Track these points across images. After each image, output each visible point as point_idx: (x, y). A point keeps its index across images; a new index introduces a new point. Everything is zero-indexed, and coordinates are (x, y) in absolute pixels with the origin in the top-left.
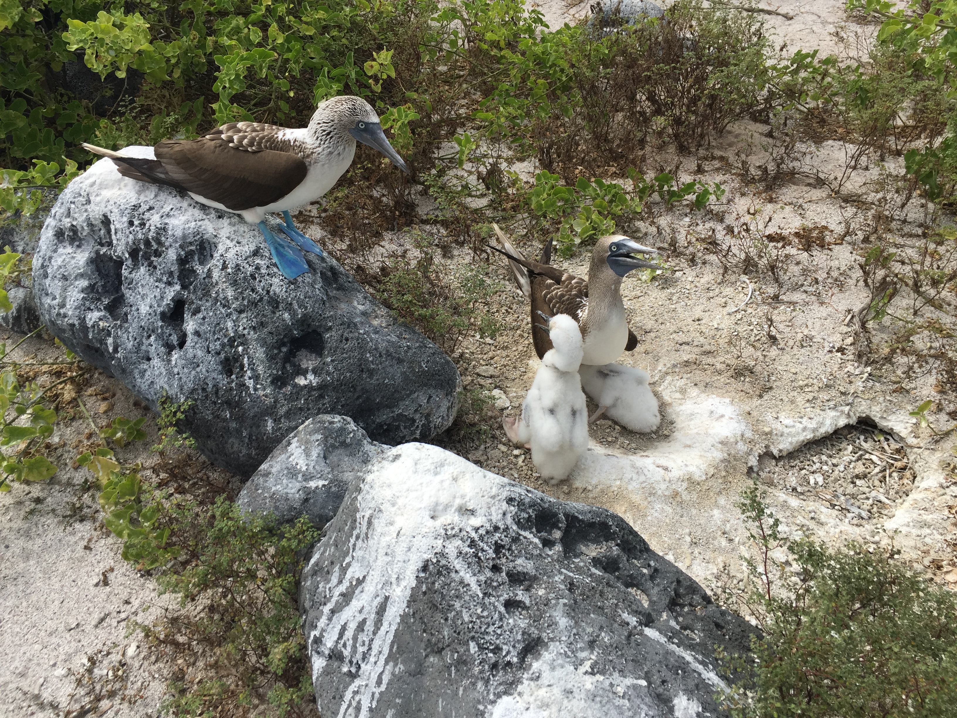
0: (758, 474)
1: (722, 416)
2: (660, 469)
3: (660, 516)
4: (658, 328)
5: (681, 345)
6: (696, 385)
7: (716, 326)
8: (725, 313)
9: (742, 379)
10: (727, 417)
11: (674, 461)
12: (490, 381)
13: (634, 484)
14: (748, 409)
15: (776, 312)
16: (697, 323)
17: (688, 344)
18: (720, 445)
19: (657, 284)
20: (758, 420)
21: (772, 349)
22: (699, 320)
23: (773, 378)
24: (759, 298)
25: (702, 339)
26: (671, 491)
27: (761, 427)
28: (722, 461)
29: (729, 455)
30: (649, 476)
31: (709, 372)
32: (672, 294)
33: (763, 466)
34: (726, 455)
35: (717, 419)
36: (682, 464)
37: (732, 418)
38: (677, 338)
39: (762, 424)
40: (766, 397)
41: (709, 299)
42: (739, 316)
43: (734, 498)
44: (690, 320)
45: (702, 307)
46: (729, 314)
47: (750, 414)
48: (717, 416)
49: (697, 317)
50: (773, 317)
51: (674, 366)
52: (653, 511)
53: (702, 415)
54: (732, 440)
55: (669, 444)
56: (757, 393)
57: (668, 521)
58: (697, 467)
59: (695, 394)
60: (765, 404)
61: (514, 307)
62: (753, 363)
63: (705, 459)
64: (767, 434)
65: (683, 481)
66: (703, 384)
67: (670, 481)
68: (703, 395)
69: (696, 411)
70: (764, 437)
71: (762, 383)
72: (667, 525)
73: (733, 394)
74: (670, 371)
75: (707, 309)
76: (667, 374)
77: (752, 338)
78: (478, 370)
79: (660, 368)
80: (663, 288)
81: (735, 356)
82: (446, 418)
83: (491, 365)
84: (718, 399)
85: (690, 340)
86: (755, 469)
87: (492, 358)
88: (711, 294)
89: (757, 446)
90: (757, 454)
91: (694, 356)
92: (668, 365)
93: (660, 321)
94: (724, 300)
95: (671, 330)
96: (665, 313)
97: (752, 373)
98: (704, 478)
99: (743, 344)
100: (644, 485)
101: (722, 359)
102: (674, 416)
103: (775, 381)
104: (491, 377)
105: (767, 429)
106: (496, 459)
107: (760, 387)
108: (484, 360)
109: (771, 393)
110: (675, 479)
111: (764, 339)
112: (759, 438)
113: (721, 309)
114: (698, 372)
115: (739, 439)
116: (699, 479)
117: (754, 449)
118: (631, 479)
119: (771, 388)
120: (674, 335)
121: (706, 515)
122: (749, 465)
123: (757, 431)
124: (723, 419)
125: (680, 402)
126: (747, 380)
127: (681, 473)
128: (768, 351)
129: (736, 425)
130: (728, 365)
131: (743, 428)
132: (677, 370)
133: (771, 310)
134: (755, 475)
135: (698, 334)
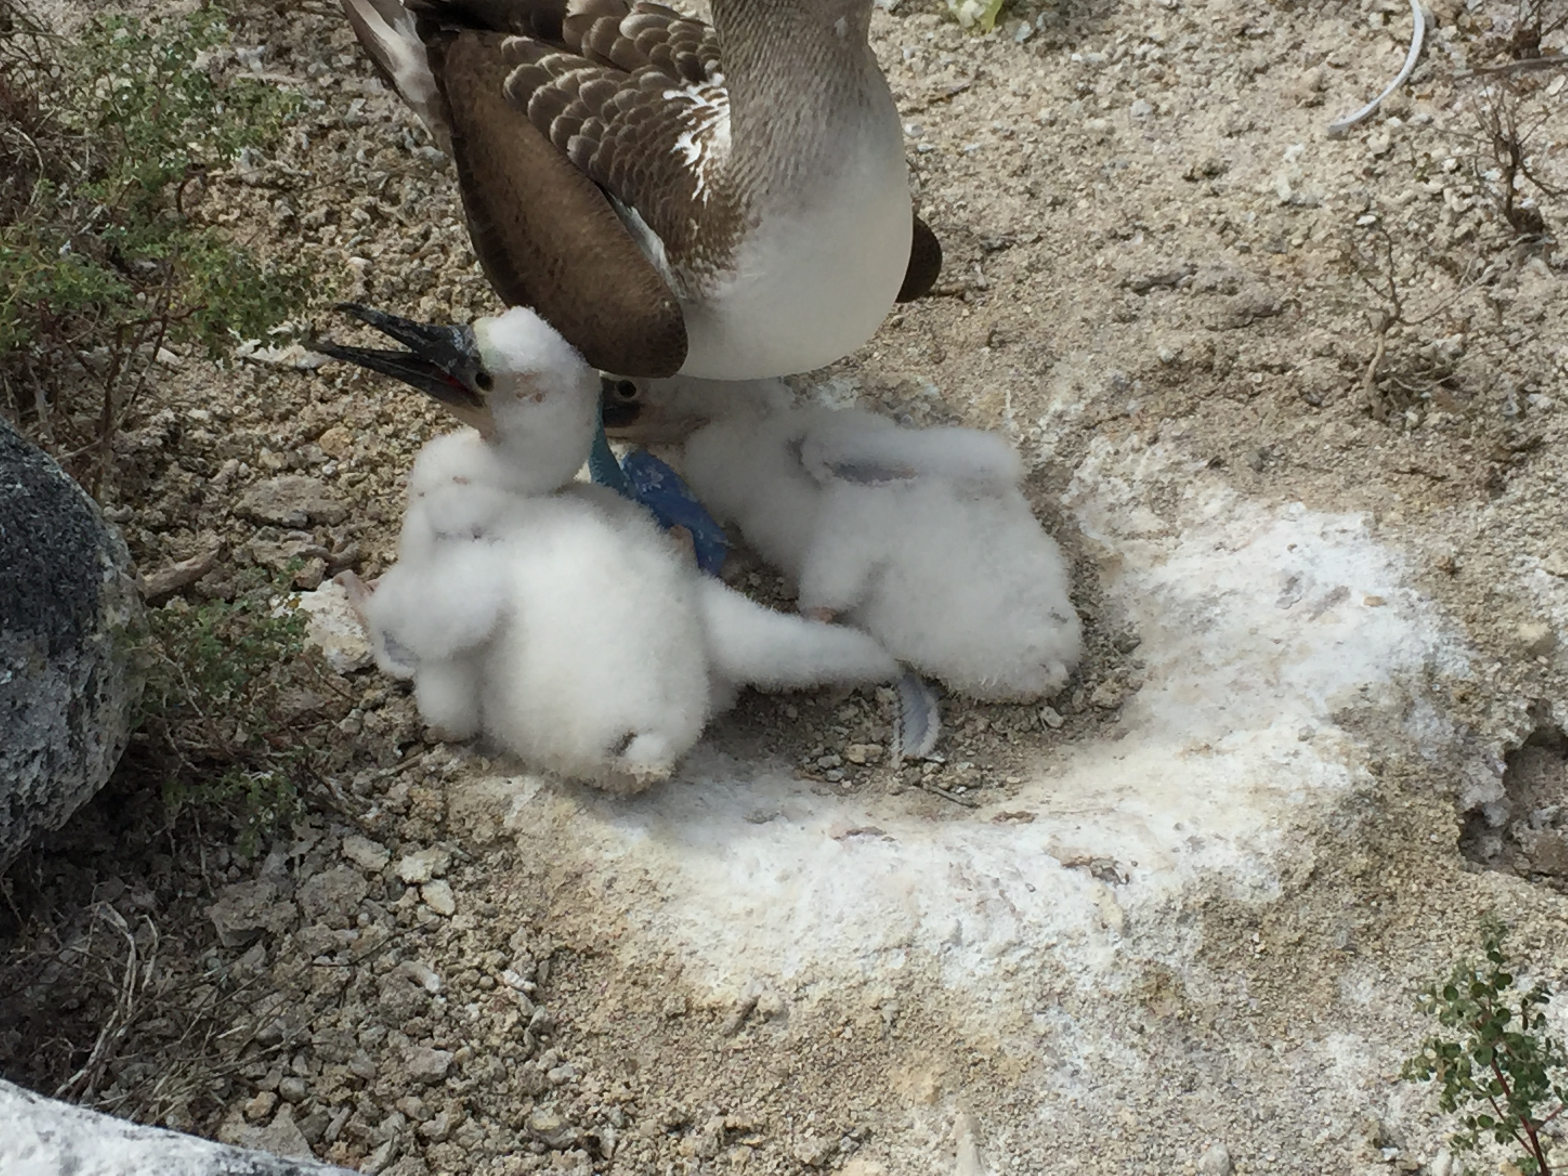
0: (1508, 838)
1: (1339, 595)
2: (1080, 876)
3: (1092, 1100)
4: (1039, 225)
5: (1142, 290)
6: (1216, 464)
7: (1285, 193)
8: (1319, 133)
9: (1412, 416)
10: (1357, 598)
11: (1143, 830)
12: (303, 543)
13: (970, 959)
14: (1443, 548)
15: (1532, 106)
16: (1205, 186)
17: (1168, 283)
18: (1336, 732)
19: (1026, 29)
20: (1490, 596)
21: (1527, 274)
22: (1211, 173)
23: (1543, 401)
24: (1458, 54)
25: (1230, 258)
26: (1136, 971)
27: (1505, 625)
28: (1348, 805)
29: (1379, 770)
30: (1034, 915)
31: (1267, 403)
32: (1094, 70)
33: (1527, 799)
34: (1363, 772)
35: (1318, 611)
36: (1178, 840)
37: (1379, 602)
38: (1123, 263)
39: (1511, 609)
40: (1516, 490)
41: (1251, 75)
42: (1379, 141)
43: (1412, 969)
44: (1173, 179)
45: (1221, 116)
46: (1337, 135)
47: (1453, 571)
48: (1316, 595)
49: (1202, 160)
50: (1523, 131)
51: (1120, 389)
52: (1060, 1078)
53: (1249, 599)
54: (1385, 702)
55: (1118, 747)
56: (1480, 472)
57: (1127, 1117)
58: (1244, 845)
59: (1214, 507)
60: (1515, 517)
61: (407, 190)
62: (1453, 342)
63: (1273, 804)
64: (1532, 653)
65: (1183, 920)
66: (1245, 458)
67: (1126, 929)
68: (1251, 508)
69: (1225, 583)
70: (1523, 667)
71: (1497, 426)
72: (1128, 1138)
73: (1378, 487)
74: (1103, 411)
75: (1242, 122)
76: (1090, 426)
77: (1442, 234)
78: (247, 500)
79: (1056, 406)
80: (1052, 47)
81: (1377, 318)
82: (67, 756)
83: (309, 467)
84: (1314, 521)
85: (1179, 263)
86: (1496, 818)
87: (311, 437)
88: (1257, 55)
89: (1498, 712)
90: (1496, 749)
91: (1200, 336)
92: (1094, 389)
93: (1048, 192)
94: (1310, 76)
95: (1097, 229)
96: (1066, 158)
97: (1450, 385)
98: (1276, 892)
99: (1405, 262)
100: (1011, 960)
101: (1317, 337)
102: (1132, 615)
103: (1550, 410)
104: (311, 522)
105: (1531, 632)
106: (336, 914)
107: (1486, 444)
108: (274, 448)
109: (1538, 468)
110: (1148, 915)
111: (1490, 229)
112: (1504, 673)
113: (1302, 116)
114: (1223, 406)
115: (1414, 693)
116: (1256, 903)
117: (1486, 728)
118: (957, 939)
119: (1535, 446)
120: (1111, 251)
121: (1296, 1064)
122: (1469, 803)
123: (1491, 644)
124: (1342, 609)
125: (1152, 547)
126: (1434, 418)
127: (1174, 883)
128: (1513, 283)
129: (1399, 629)
130: (1348, 363)
131: (1432, 637)
132: (1133, 405)
133: (1510, 100)
134: (1494, 844)
135: (1212, 237)
